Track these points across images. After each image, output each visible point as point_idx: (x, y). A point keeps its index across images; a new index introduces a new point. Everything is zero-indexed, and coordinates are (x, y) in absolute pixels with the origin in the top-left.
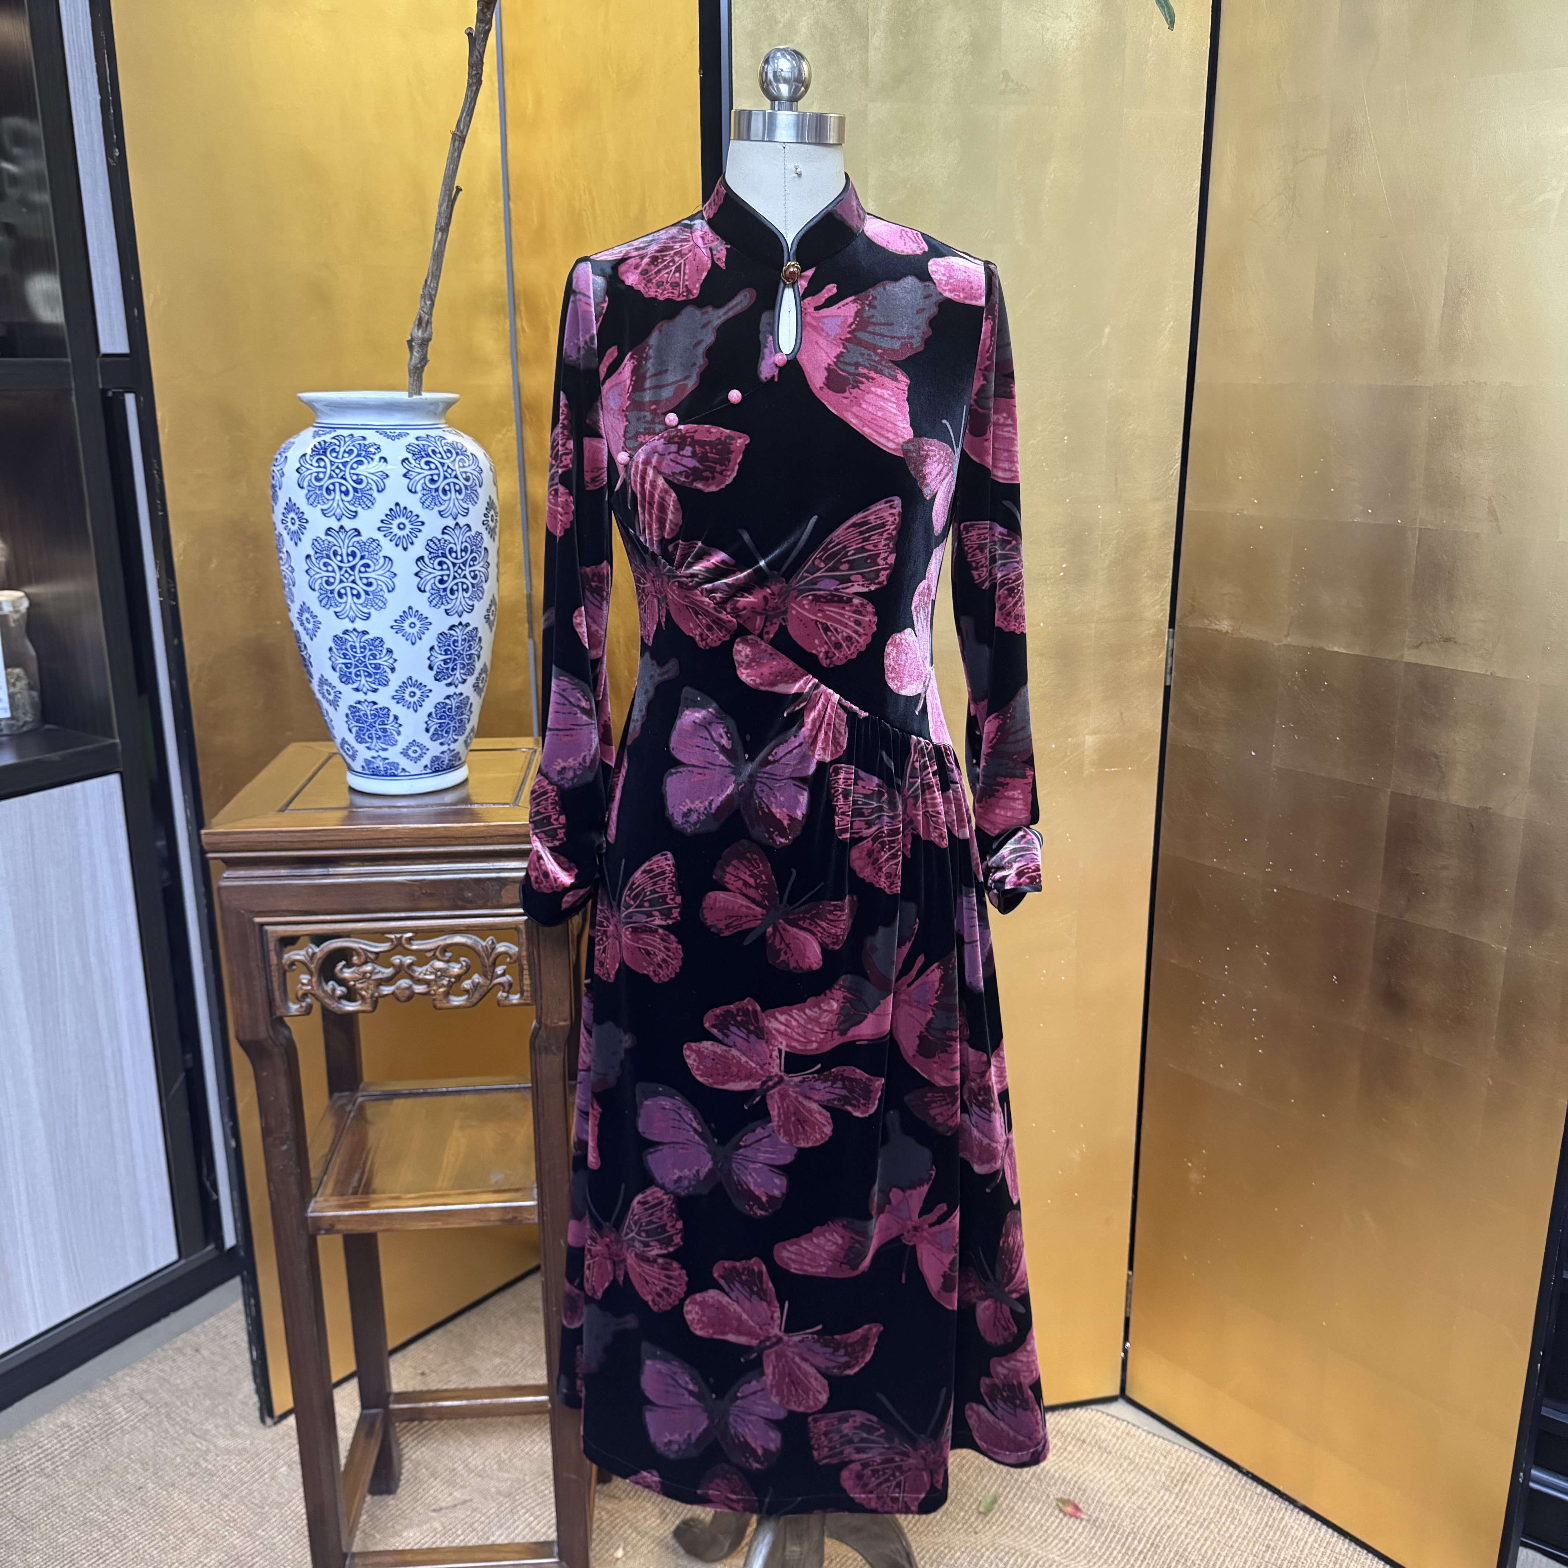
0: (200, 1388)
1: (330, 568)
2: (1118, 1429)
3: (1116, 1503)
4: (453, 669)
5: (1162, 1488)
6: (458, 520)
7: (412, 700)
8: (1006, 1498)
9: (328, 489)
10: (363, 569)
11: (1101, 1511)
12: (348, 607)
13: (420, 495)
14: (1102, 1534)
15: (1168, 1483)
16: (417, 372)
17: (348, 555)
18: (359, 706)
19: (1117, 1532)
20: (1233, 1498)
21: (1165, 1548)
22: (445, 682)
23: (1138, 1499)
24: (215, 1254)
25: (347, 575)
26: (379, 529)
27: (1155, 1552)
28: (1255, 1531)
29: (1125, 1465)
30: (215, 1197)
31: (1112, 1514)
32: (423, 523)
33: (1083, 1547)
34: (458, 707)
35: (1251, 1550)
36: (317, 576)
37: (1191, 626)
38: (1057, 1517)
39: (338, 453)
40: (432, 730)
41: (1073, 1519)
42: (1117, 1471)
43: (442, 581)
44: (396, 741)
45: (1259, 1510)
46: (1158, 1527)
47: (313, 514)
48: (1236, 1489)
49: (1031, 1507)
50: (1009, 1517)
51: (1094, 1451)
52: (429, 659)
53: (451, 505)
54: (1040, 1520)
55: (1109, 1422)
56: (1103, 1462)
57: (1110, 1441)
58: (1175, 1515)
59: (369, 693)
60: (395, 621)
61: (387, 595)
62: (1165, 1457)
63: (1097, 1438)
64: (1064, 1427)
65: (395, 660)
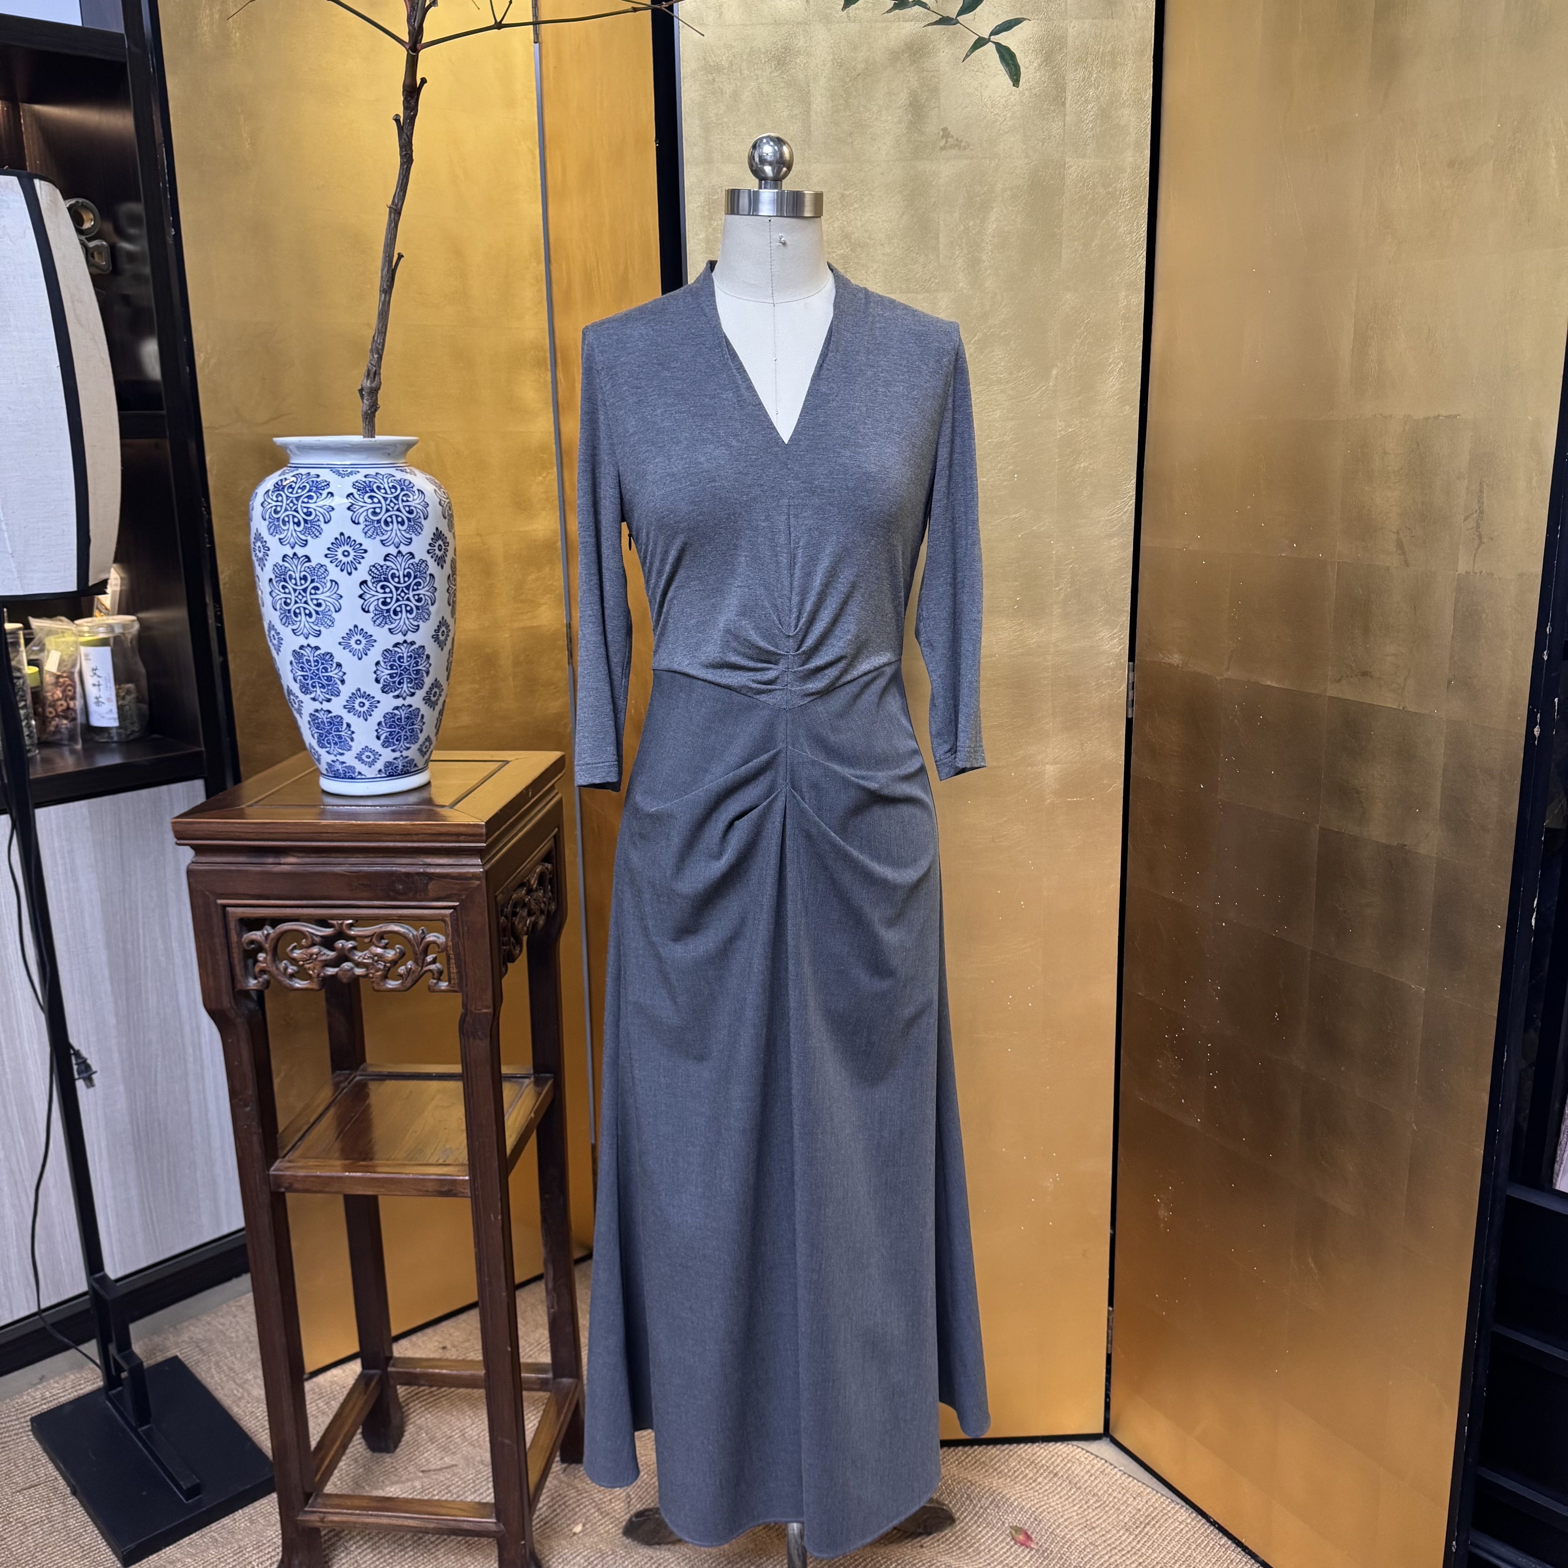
1: (287, 591)
2: (1093, 1466)
3: (1069, 1536)
4: (400, 683)
5: (1123, 1527)
6: (400, 549)
7: (362, 710)
9: (283, 520)
10: (313, 591)
11: (1052, 1543)
12: (302, 625)
13: (362, 526)
15: (1130, 1523)
16: (370, 418)
17: (301, 579)
18: (317, 714)
20: (1194, 1546)
22: (392, 694)
23: (1094, 1535)
25: (300, 597)
26: (326, 556)
29: (1091, 1502)
32: (366, 551)
34: (408, 718)
36: (278, 597)
37: (1148, 659)
39: (294, 489)
40: (383, 738)
41: (1022, 1548)
42: (1081, 1507)
43: (384, 603)
44: (351, 747)
47: (273, 542)
48: (1199, 1537)
49: (984, 1532)
50: (960, 1539)
51: (1064, 1485)
52: (375, 672)
53: (393, 535)
54: (989, 1545)
55: (1086, 1458)
56: (1070, 1497)
57: (1083, 1477)
58: (1128, 1556)
59: (324, 702)
60: (343, 638)
61: (334, 615)
62: (1135, 1498)
63: (1070, 1472)
64: (1039, 1460)
65: (345, 674)
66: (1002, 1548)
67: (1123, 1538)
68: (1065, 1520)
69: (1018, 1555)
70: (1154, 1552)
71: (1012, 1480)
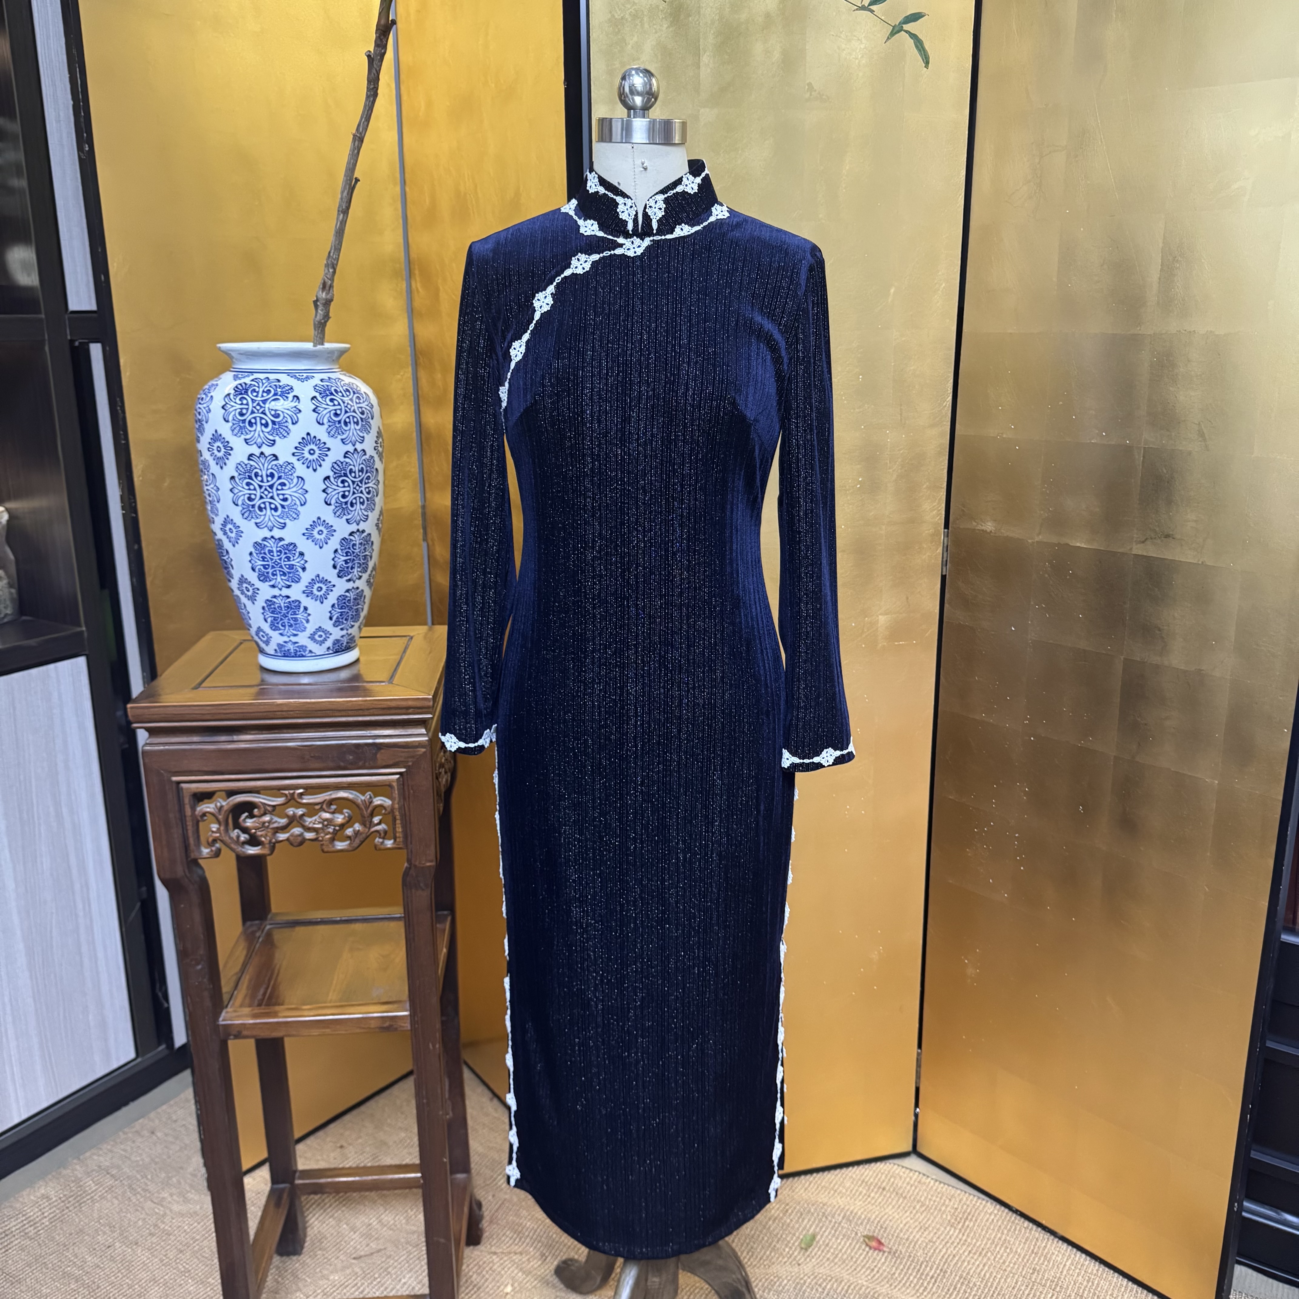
0: (156, 1163)
1: (252, 487)
2: (911, 1178)
3: (911, 1238)
4: (352, 568)
5: (948, 1225)
6: (356, 446)
7: (319, 594)
8: (822, 1236)
9: (250, 422)
10: (280, 487)
11: (899, 1245)
12: (267, 519)
13: (326, 426)
14: (901, 1263)
15: (953, 1221)
16: (321, 326)
17: (267, 476)
19: (913, 1261)
20: (1005, 1232)
21: (951, 1273)
22: (345, 578)
23: (929, 1234)
24: (167, 1052)
25: (266, 493)
26: (293, 454)
27: (944, 1276)
28: (1024, 1258)
29: (918, 1207)
30: (166, 1005)
31: (908, 1247)
32: (329, 449)
33: (886, 1273)
34: (354, 599)
35: (1021, 1272)
36: (240, 494)
37: (962, 527)
38: (864, 1250)
39: (258, 392)
40: (334, 618)
41: (877, 1252)
42: (911, 1213)
43: (344, 496)
44: (305, 628)
45: (1026, 1240)
46: (946, 1256)
47: (237, 442)
48: (1008, 1224)
49: (843, 1243)
50: (825, 1251)
51: (893, 1196)
52: (333, 559)
53: (351, 434)
54: (850, 1254)
55: (904, 1173)
56: (899, 1206)
57: (905, 1188)
58: (959, 1246)
59: (284, 589)
60: (307, 529)
61: (300, 508)
62: (950, 1200)
63: (894, 1185)
64: (868, 1178)
65: (306, 561)
66: (861, 1255)
67: (951, 1233)
68: (905, 1225)
69: (875, 1259)
70: (977, 1241)
71: (851, 1198)
